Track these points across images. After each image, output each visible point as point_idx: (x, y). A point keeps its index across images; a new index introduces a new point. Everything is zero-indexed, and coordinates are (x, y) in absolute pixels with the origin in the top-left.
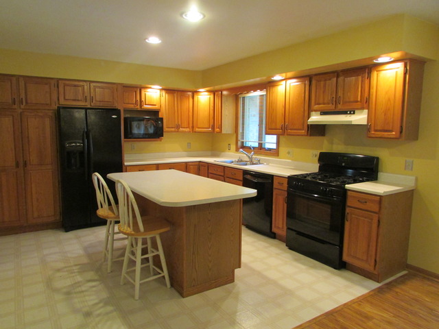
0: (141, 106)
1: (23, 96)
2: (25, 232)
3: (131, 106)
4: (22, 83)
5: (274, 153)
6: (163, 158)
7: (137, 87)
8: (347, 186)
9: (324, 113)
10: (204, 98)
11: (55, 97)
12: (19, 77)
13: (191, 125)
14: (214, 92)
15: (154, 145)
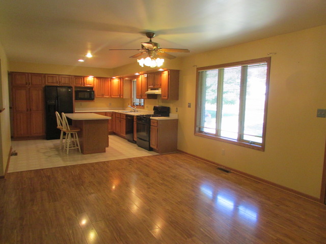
0: (84, 85)
1: (30, 81)
2: (30, 140)
3: (79, 85)
4: (30, 76)
5: (143, 107)
6: (97, 110)
7: (82, 76)
8: (151, 118)
9: (152, 89)
10: (116, 81)
11: (44, 82)
12: (28, 73)
13: (110, 94)
14: (120, 78)
15: (91, 103)
